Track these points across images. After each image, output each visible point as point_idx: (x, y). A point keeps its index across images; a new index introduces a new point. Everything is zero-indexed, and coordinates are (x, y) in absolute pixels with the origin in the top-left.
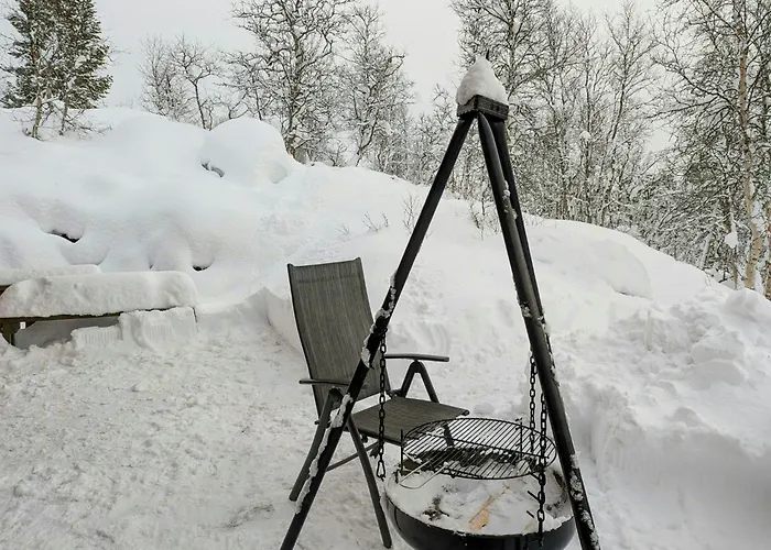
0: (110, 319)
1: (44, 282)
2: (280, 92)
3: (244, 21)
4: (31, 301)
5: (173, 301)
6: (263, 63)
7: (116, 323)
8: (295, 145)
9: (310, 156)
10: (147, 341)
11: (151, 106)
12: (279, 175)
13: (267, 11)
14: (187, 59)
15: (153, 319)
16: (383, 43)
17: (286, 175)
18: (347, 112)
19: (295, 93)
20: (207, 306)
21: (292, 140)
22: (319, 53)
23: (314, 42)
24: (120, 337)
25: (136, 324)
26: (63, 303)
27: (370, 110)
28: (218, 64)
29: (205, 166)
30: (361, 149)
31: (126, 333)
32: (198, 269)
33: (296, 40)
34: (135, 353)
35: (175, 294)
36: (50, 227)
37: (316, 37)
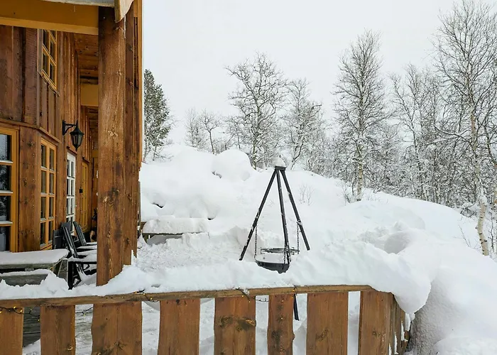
0: (178, 236)
1: (158, 221)
2: (249, 135)
3: (233, 102)
4: (154, 228)
5: (201, 230)
6: (242, 120)
7: (181, 237)
8: (256, 161)
9: (266, 165)
10: (192, 245)
11: (189, 142)
12: (246, 176)
13: (245, 95)
14: (207, 120)
15: (194, 236)
16: (308, 99)
17: (249, 176)
18: (287, 139)
19: (257, 134)
20: (214, 233)
21: (254, 158)
22: (269, 113)
23: (266, 108)
24: (182, 243)
25: (188, 238)
26: (163, 228)
27: (300, 137)
28: (221, 121)
29: (214, 173)
30: (294, 159)
31: (184, 241)
32: (210, 219)
33: (258, 108)
34: (188, 249)
35: (202, 227)
36: (153, 201)
37: (268, 106)
